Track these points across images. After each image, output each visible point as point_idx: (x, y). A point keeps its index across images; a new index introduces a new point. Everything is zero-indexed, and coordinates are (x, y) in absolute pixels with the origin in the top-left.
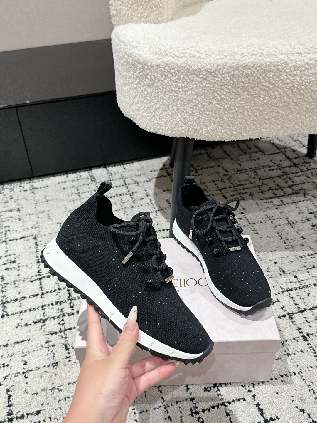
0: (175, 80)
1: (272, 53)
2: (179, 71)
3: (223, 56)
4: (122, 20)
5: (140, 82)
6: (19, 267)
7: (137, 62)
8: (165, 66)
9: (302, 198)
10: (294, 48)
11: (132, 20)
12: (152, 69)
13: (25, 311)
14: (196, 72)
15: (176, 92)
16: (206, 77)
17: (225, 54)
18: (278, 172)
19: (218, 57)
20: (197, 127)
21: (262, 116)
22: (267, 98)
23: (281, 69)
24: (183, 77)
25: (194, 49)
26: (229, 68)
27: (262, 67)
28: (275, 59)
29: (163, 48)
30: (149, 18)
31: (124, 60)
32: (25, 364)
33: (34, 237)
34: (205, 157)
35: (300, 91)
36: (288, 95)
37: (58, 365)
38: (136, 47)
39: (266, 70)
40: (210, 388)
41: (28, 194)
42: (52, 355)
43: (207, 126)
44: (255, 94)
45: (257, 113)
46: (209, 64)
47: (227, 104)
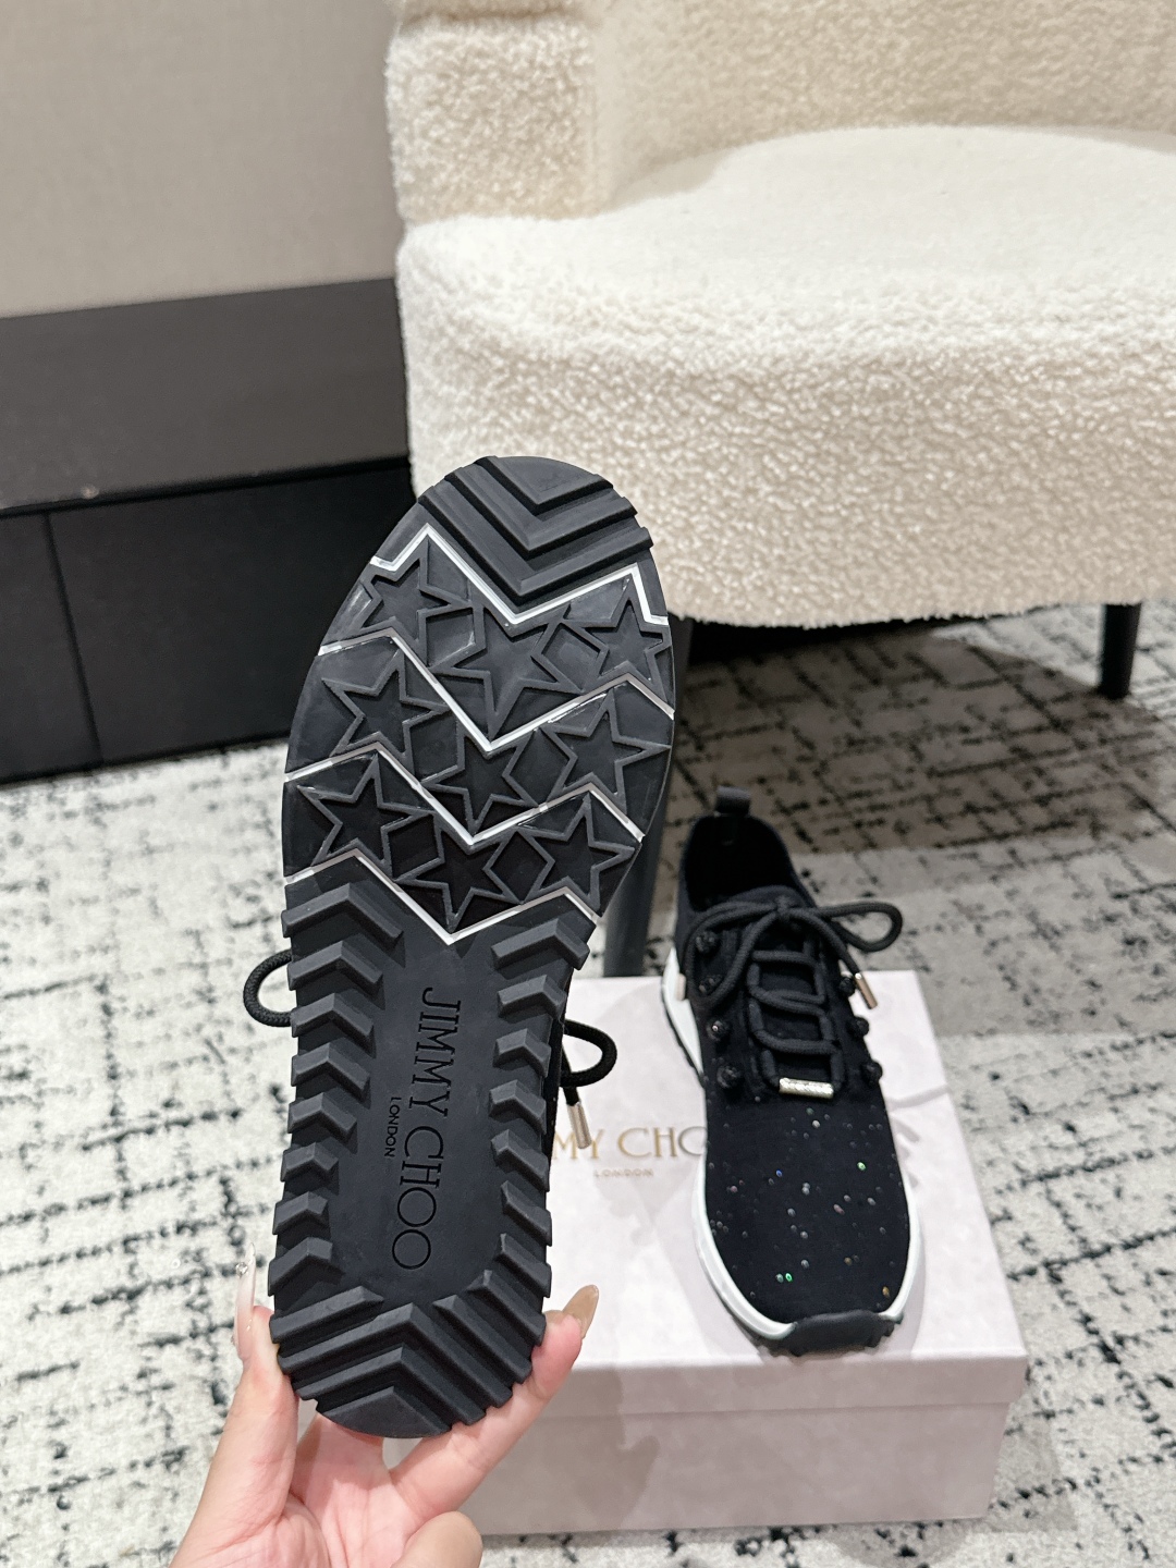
0: (625, 410)
1: (966, 316)
2: (638, 380)
3: (792, 330)
4: (436, 205)
5: (502, 420)
6: (40, 1094)
7: (489, 348)
8: (590, 364)
9: (1085, 841)
10: (1043, 301)
11: (470, 206)
12: (543, 372)
13: (62, 1259)
14: (699, 383)
15: (627, 452)
16: (732, 401)
17: (803, 321)
18: (996, 750)
19: (777, 333)
20: (703, 575)
21: (934, 540)
22: (949, 474)
23: (997, 374)
24: (655, 403)
25: (690, 305)
26: (815, 370)
27: (932, 368)
28: (976, 338)
29: (582, 301)
30: (531, 201)
31: (445, 342)
32: (60, 1455)
33: (97, 982)
34: (728, 694)
35: (1065, 450)
36: (1025, 466)
37: (186, 1458)
38: (486, 298)
39: (947, 378)
40: (759, 1541)
41: (80, 828)
42: (161, 1423)
43: (738, 574)
44: (909, 459)
45: (917, 529)
46: (744, 356)
47: (808, 495)
